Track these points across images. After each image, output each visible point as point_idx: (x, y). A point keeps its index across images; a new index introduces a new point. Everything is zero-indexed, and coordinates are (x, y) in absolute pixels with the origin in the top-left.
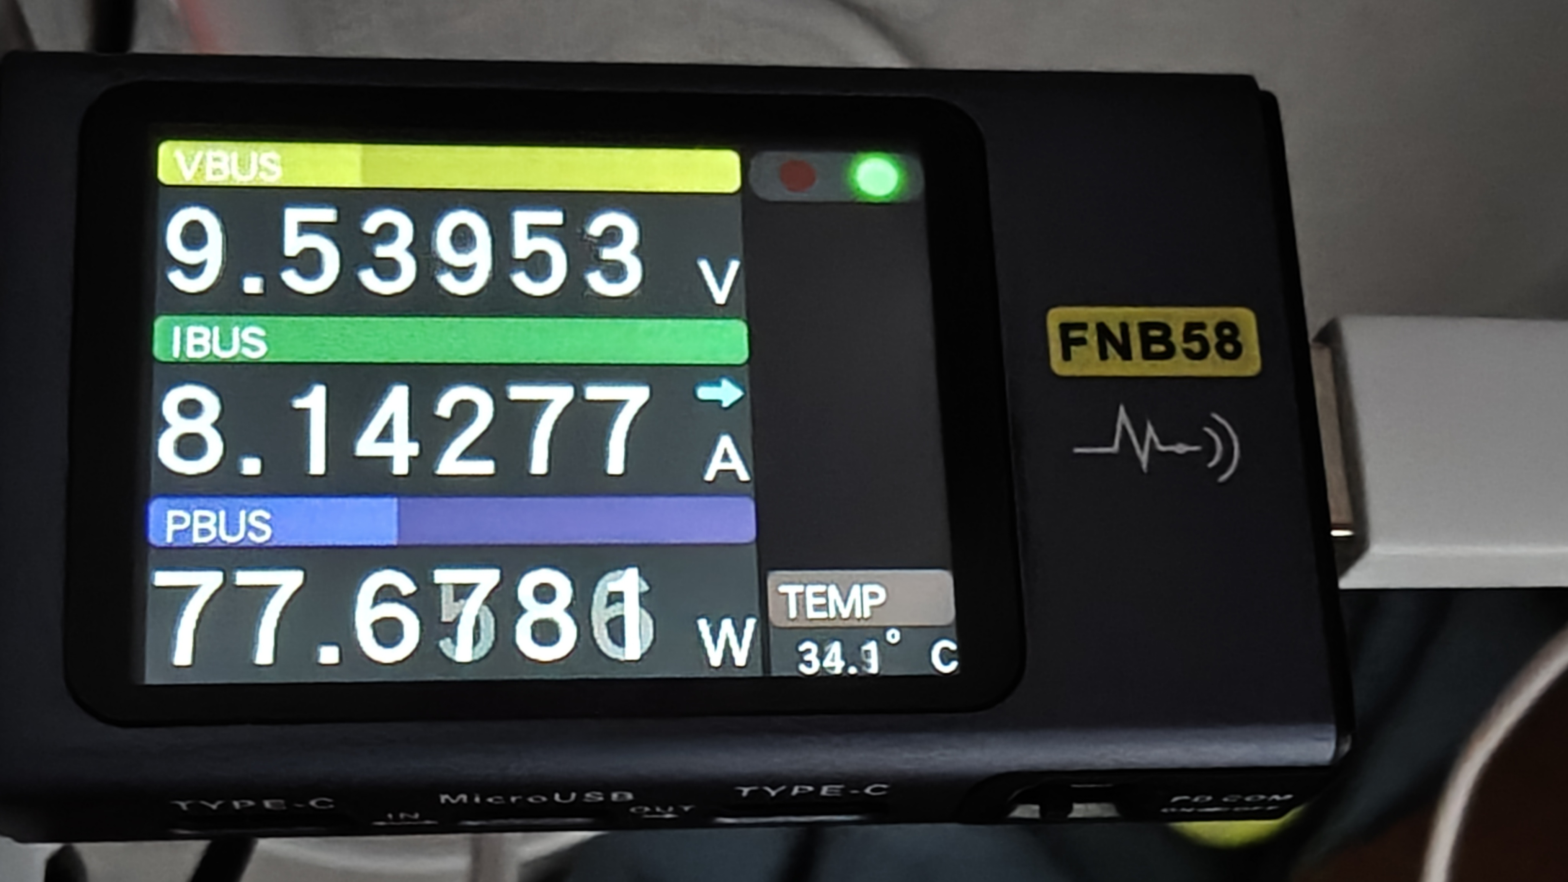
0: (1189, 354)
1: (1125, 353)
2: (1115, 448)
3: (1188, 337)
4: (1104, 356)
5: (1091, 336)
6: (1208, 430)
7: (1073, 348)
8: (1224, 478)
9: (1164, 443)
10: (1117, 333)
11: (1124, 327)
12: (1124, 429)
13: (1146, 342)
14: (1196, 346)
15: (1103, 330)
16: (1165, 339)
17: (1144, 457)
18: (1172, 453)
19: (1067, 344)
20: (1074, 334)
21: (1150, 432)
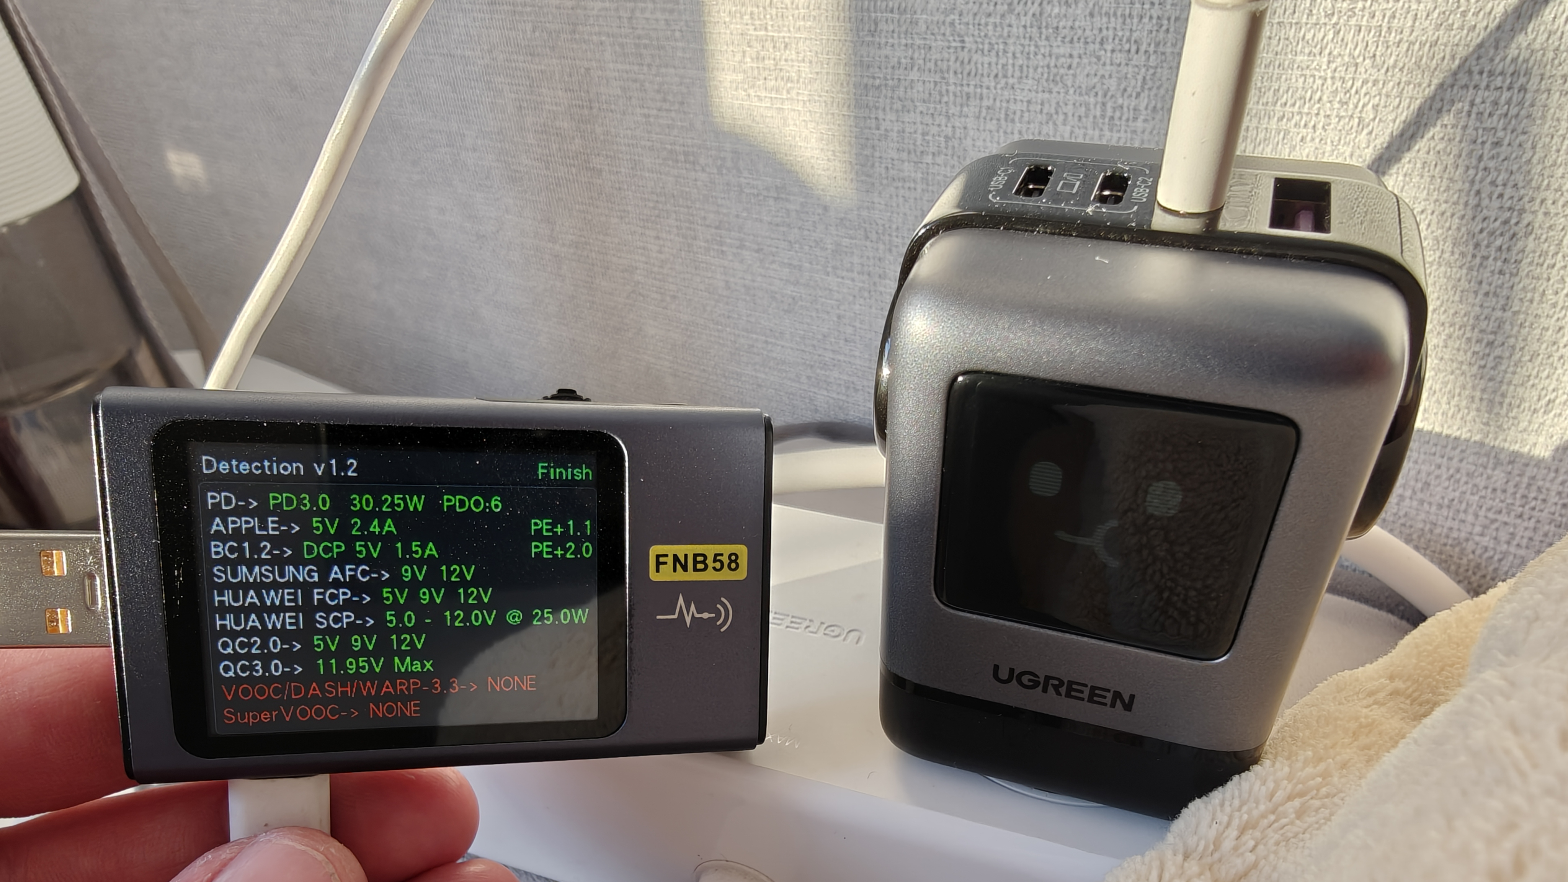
0: (714, 568)
1: (685, 568)
2: (675, 616)
3: (715, 561)
4: (675, 570)
5: (670, 560)
6: (718, 606)
7: (661, 566)
8: (722, 630)
9: (698, 613)
10: (683, 561)
11: (686, 556)
12: (681, 607)
13: (695, 562)
14: (718, 565)
15: (676, 558)
16: (704, 562)
17: (688, 620)
18: (701, 618)
19: (658, 564)
20: (662, 559)
21: (693, 607)
